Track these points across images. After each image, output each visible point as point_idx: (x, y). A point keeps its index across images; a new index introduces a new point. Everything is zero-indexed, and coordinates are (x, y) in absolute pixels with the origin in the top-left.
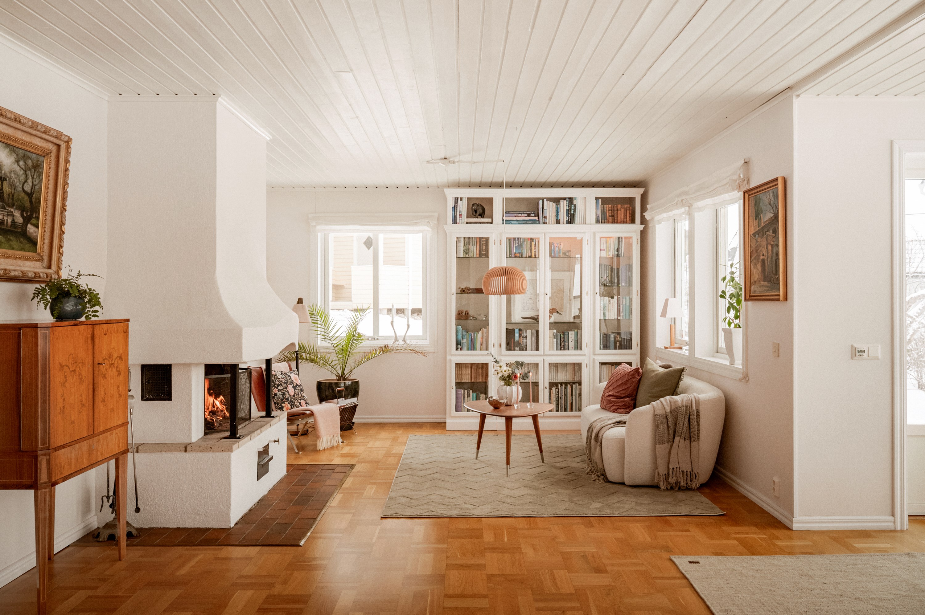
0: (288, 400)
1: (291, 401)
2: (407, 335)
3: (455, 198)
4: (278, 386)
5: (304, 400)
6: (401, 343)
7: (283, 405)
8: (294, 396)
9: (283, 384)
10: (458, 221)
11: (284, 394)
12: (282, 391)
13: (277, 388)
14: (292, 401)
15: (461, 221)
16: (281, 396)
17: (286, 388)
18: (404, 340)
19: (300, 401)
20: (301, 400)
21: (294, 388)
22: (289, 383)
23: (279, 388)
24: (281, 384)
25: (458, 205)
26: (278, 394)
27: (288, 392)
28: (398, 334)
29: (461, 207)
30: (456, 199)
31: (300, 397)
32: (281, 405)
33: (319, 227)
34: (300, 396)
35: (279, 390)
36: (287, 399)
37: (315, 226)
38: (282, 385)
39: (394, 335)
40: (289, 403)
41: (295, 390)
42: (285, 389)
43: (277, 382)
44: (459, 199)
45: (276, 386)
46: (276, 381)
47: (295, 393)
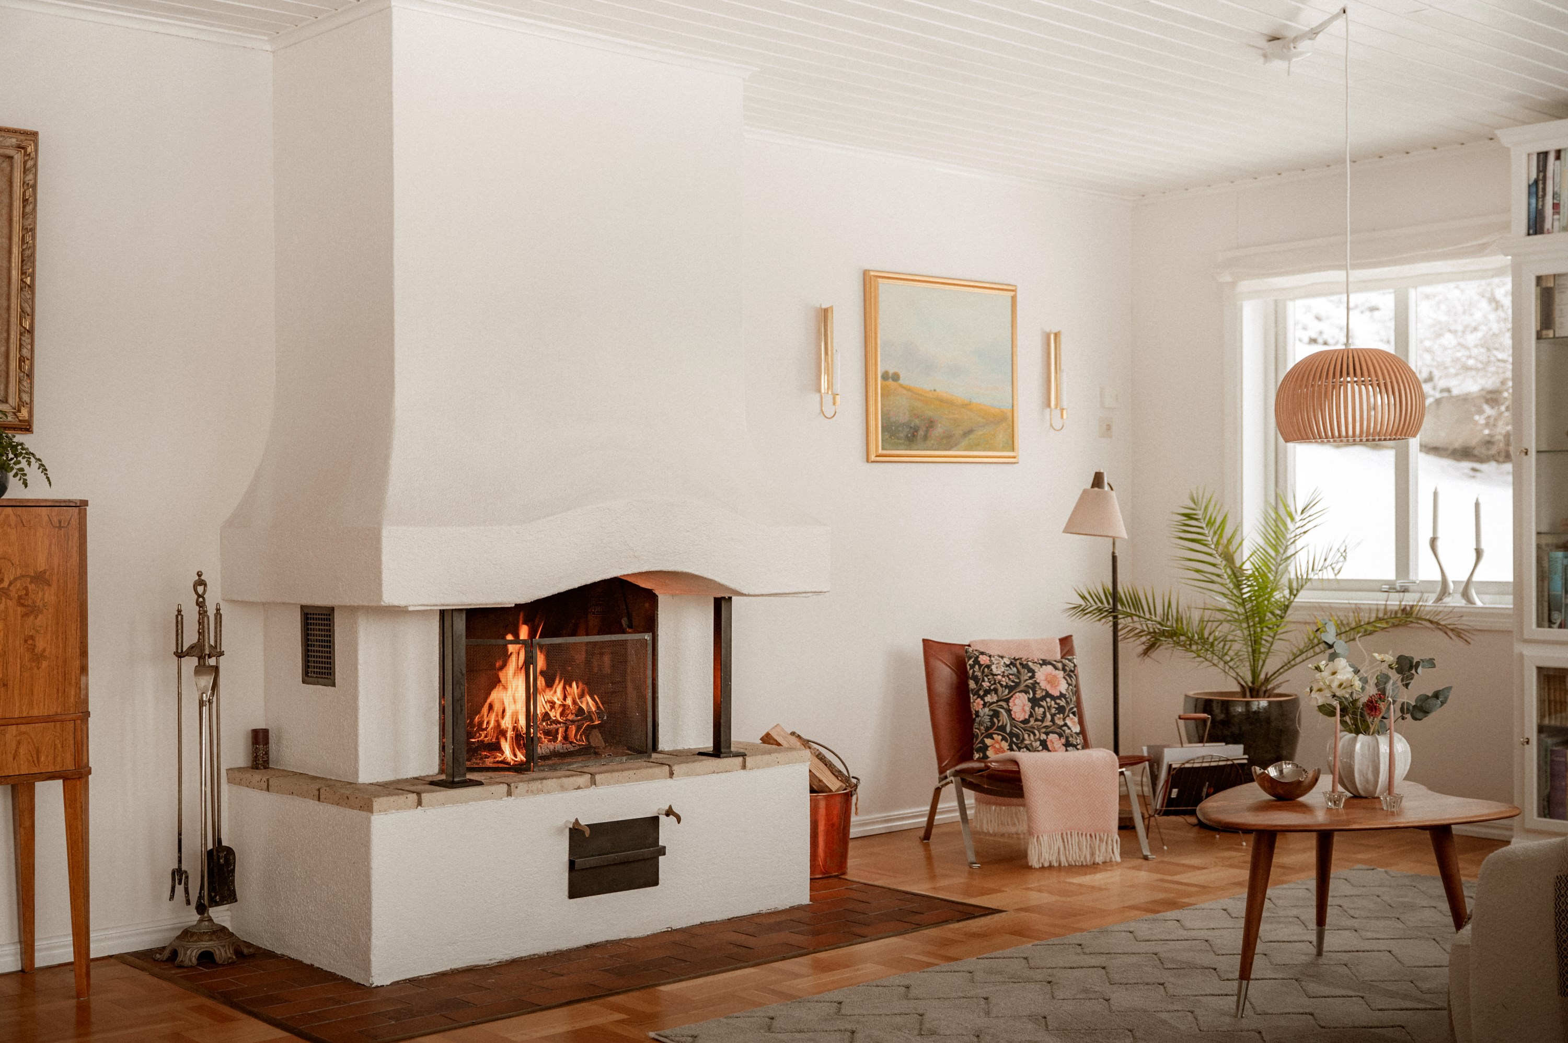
0: (1005, 731)
1: (1011, 734)
2: (1476, 578)
3: (1539, 154)
4: (987, 692)
5: (1060, 736)
6: (1455, 601)
7: (988, 741)
8: (1026, 721)
9: (1000, 689)
10: (1548, 225)
11: (996, 714)
12: (994, 707)
13: (983, 699)
14: (1017, 736)
15: (1556, 224)
16: (987, 719)
17: (1007, 701)
18: (1465, 594)
19: (1043, 737)
20: (1047, 734)
21: (1035, 702)
22: (1022, 687)
23: (988, 699)
24: (996, 690)
25: (1550, 173)
26: (981, 714)
27: (1009, 711)
28: (1451, 578)
29: (1557, 179)
30: (1543, 157)
31: (1046, 727)
32: (982, 742)
33: (1245, 286)
34: (1048, 723)
35: (985, 705)
36: (1002, 728)
37: (1234, 284)
38: (996, 693)
39: (1438, 578)
40: (1004, 739)
41: (1033, 708)
42: (1004, 704)
43: (986, 685)
44: (1552, 157)
45: (981, 693)
46: (983, 681)
47: (1031, 715)
